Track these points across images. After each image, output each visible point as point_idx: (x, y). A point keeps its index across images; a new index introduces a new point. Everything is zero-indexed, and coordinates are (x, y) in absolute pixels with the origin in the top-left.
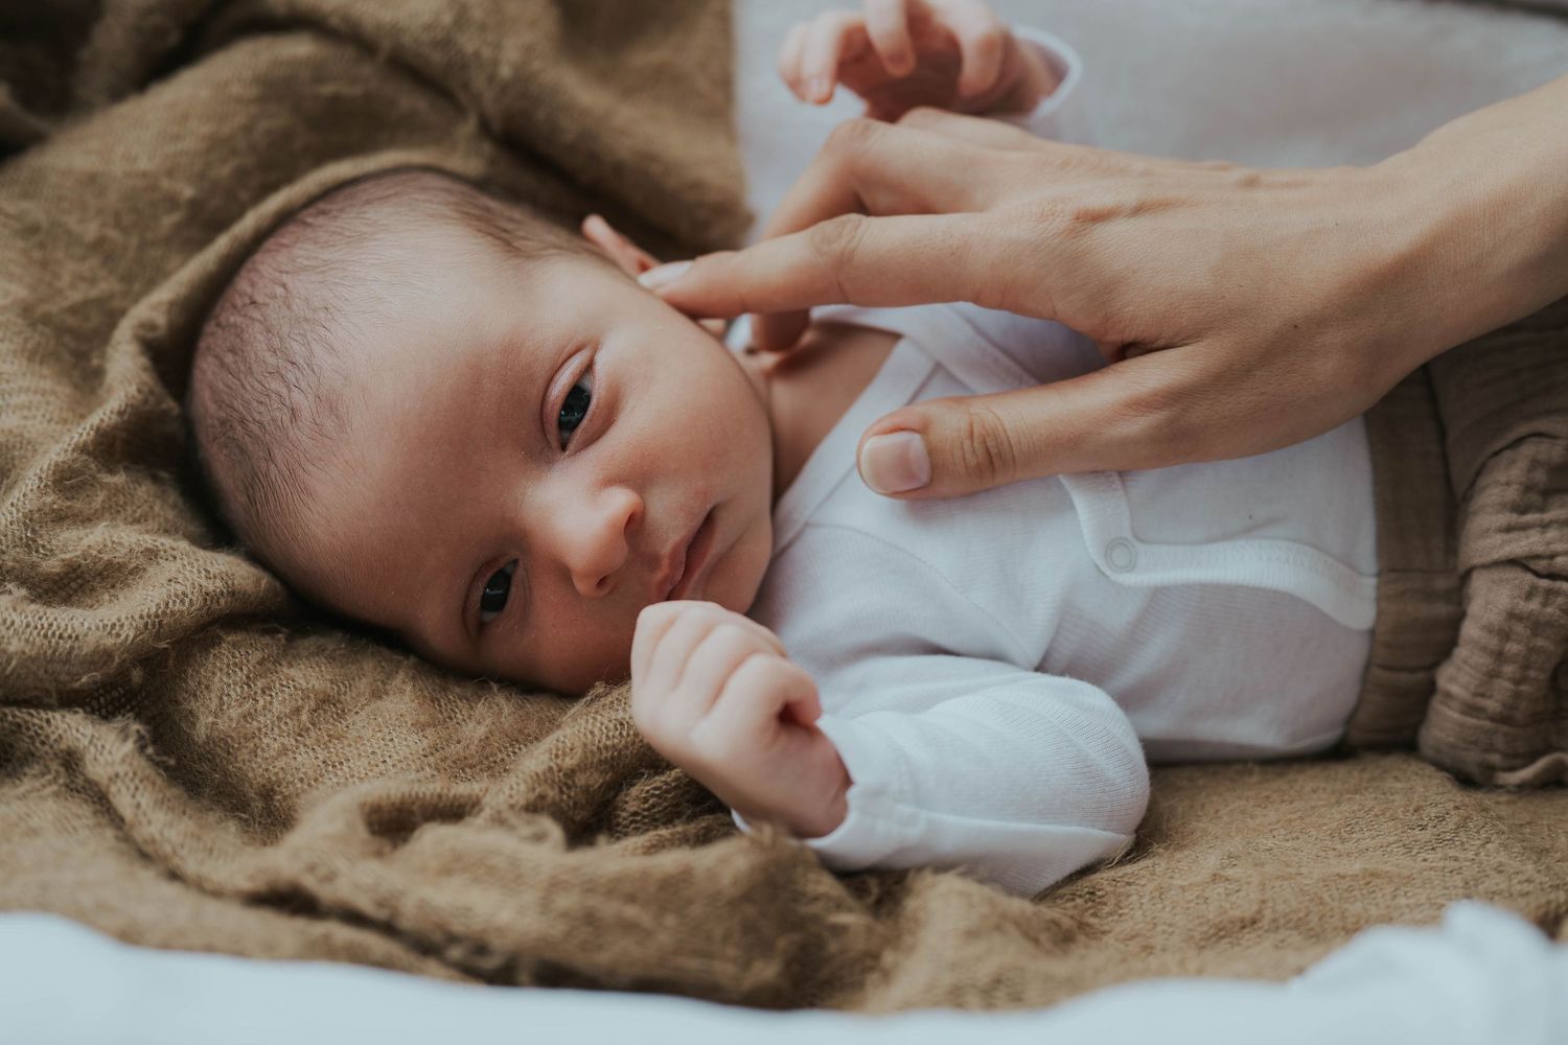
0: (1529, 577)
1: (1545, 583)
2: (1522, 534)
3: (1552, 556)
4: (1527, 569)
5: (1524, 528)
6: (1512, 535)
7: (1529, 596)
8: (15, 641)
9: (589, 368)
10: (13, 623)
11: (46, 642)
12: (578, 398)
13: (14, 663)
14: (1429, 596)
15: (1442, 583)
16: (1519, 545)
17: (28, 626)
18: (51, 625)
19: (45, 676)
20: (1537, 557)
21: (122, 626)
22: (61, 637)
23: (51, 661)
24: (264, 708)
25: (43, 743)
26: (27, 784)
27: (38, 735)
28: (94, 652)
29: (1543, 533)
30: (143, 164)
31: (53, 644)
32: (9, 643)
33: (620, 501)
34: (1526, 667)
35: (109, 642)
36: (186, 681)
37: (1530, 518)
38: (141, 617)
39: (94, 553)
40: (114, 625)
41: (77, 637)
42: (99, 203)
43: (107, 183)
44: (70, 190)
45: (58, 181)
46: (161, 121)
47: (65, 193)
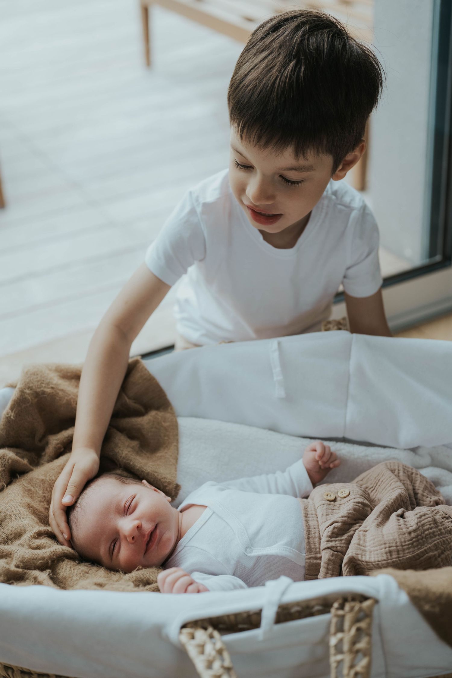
0: (332, 551)
1: (335, 553)
2: (331, 542)
3: (337, 547)
4: (332, 550)
5: (331, 541)
6: (328, 542)
8: (26, 555)
10: (26, 552)
11: (32, 556)
13: (26, 559)
14: (316, 558)
16: (330, 544)
17: (29, 553)
18: (33, 553)
19: (32, 563)
20: (333, 547)
21: (47, 553)
22: (35, 555)
23: (33, 559)
24: (73, 572)
25: (30, 576)
26: (26, 582)
27: (29, 575)
28: (42, 557)
29: (335, 542)
31: (34, 556)
32: (25, 556)
33: (136, 523)
34: (333, 571)
35: (44, 555)
36: (58, 567)
37: (333, 539)
38: (51, 551)
39: (43, 544)
40: (45, 553)
41: (38, 555)
42: (43, 485)
43: (46, 481)
44: (38, 482)
45: (36, 480)
46: (57, 469)
47: (37, 483)
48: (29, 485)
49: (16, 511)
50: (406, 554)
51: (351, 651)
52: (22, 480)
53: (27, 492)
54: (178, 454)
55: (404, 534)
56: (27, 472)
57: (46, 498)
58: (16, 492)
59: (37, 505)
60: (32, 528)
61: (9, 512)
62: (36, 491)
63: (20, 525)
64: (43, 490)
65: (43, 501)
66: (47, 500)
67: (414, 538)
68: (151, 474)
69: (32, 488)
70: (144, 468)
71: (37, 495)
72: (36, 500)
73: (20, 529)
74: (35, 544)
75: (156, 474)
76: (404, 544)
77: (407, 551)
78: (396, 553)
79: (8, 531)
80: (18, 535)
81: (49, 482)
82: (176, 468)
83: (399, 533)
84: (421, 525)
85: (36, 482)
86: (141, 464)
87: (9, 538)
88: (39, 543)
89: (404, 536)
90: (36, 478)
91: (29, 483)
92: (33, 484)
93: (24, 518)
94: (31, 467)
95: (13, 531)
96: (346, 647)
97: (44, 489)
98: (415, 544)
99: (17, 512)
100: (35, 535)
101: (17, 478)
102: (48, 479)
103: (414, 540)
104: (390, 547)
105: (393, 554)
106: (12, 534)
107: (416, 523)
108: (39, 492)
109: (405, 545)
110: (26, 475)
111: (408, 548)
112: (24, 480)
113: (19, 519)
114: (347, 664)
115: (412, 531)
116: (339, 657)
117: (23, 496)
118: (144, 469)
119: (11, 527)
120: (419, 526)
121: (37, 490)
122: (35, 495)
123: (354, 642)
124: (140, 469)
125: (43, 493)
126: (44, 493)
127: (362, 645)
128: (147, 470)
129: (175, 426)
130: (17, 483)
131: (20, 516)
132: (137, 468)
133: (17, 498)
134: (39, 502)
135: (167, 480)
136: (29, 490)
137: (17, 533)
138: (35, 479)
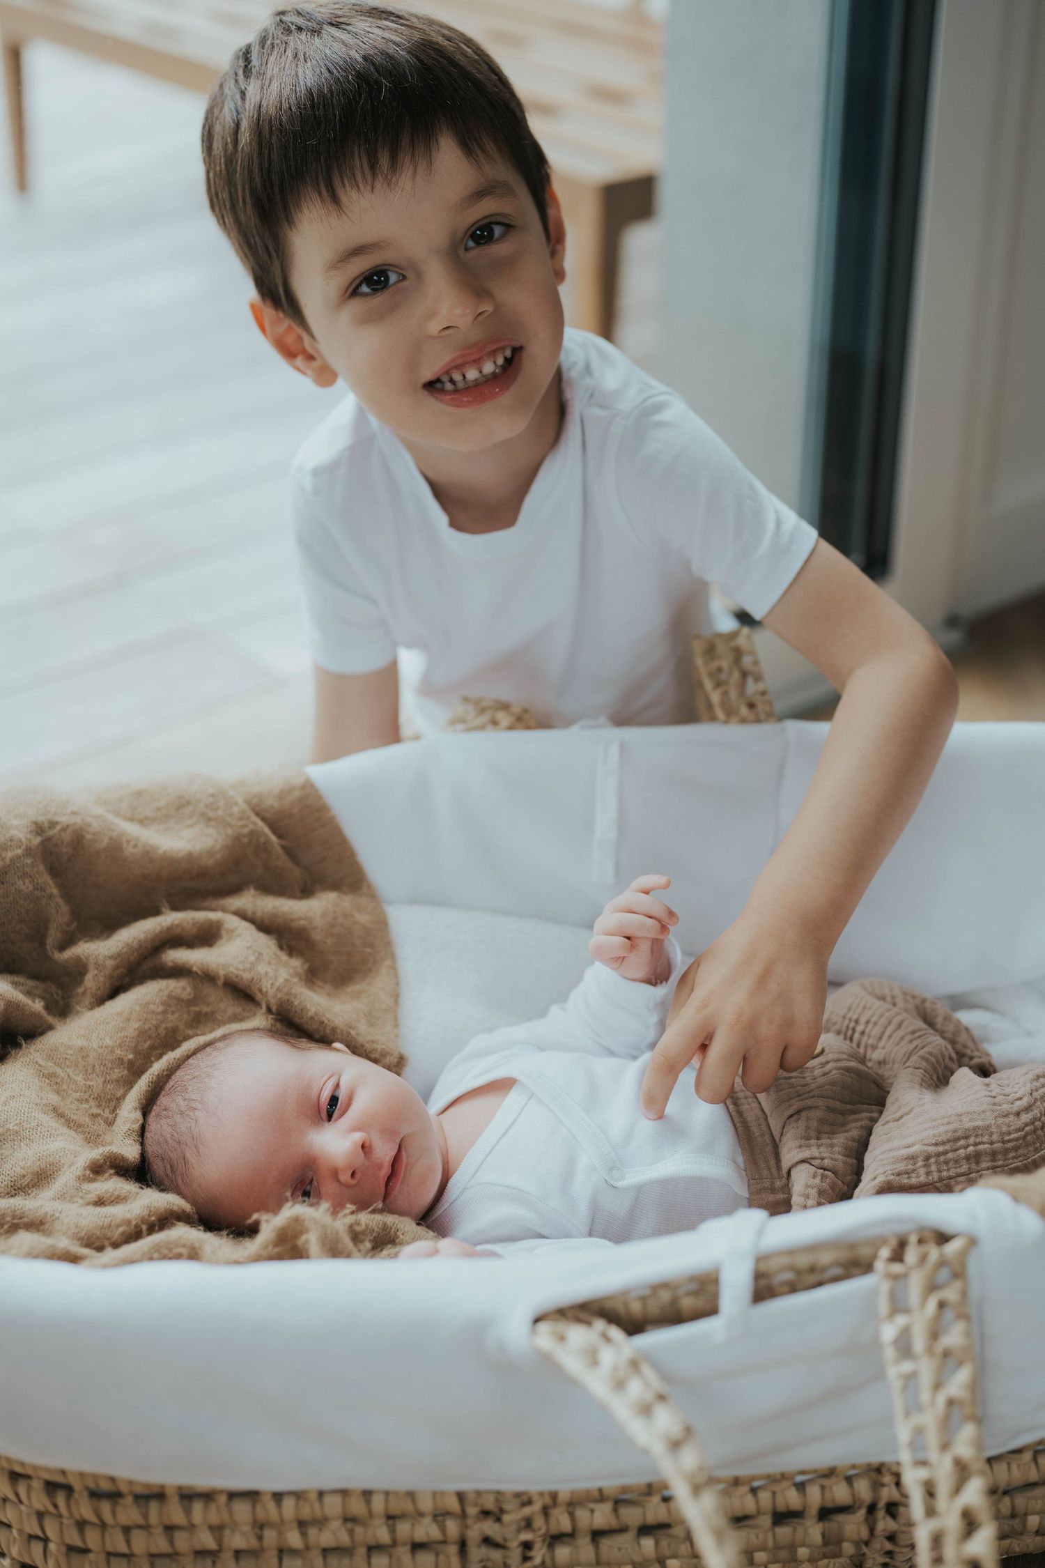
0: (813, 1168)
1: (821, 1171)
2: (807, 1149)
3: (822, 1159)
4: (812, 1164)
5: (808, 1146)
6: (802, 1149)
7: (814, 1177)
8: (84, 1220)
9: (337, 1086)
10: (81, 1215)
12: (334, 1100)
14: (773, 1190)
15: (778, 1184)
16: (806, 1154)
20: (815, 1158)
22: (105, 1217)
29: (818, 1148)
30: (108, 1042)
31: (102, 1220)
33: (358, 1137)
37: (811, 1142)
38: (141, 1207)
39: (111, 1191)
40: (129, 1210)
42: (85, 1061)
43: (90, 1051)
44: (71, 1055)
45: (64, 1050)
46: (117, 1021)
47: (68, 1057)
48: (50, 1064)
49: (29, 1120)
50: (1010, 1161)
51: (930, 1351)
52: (32, 1051)
53: (47, 1081)
54: (397, 984)
55: (1006, 1116)
56: (42, 1033)
57: (94, 1090)
58: (21, 1078)
59: (73, 1110)
60: (75, 1157)
61: (12, 1125)
62: (69, 1076)
63: (45, 1153)
64: (83, 1072)
65: (86, 1100)
66: (96, 1095)
67: (1026, 1125)
68: (342, 1031)
69: (59, 1071)
70: (325, 1016)
71: (70, 1087)
72: (70, 1099)
73: (46, 1162)
74: (92, 1195)
75: (353, 1032)
76: (1006, 1138)
77: (1012, 1154)
78: (989, 1158)
79: (14, 1169)
80: (41, 1178)
81: (97, 1051)
82: (396, 1019)
83: (996, 1114)
84: (1039, 1097)
85: (65, 1056)
86: (318, 1007)
87: (19, 1186)
88: (101, 1190)
89: (1007, 1120)
90: (65, 1046)
91: (50, 1058)
92: (60, 1059)
93: (50, 1138)
94: (50, 1019)
95: (28, 1169)
96: (919, 1344)
97: (86, 1071)
98: (1029, 1138)
99: (32, 1124)
100: (88, 1172)
101: (19, 1046)
102: (95, 1045)
103: (1027, 1129)
104: (976, 1144)
105: (983, 1158)
106: (24, 1176)
107: (1030, 1092)
108: (76, 1078)
109: (1009, 1141)
110: (40, 1039)
111: (1016, 1149)
112: (35, 1051)
113: (39, 1140)
114: (926, 1379)
115: (1023, 1110)
116: (907, 1367)
117: (41, 1089)
118: (327, 1019)
119: (23, 1158)
120: (1036, 1100)
121: (71, 1074)
122: (65, 1087)
123: (934, 1335)
124: (316, 1018)
125: (85, 1080)
126: (88, 1078)
127: (954, 1337)
128: (333, 1022)
129: (382, 924)
130: (22, 1060)
131: (41, 1133)
132: (310, 1014)
133: (27, 1093)
134: (76, 1102)
135: (379, 1047)
136: (51, 1076)
137: (40, 1172)
138: (63, 1046)
